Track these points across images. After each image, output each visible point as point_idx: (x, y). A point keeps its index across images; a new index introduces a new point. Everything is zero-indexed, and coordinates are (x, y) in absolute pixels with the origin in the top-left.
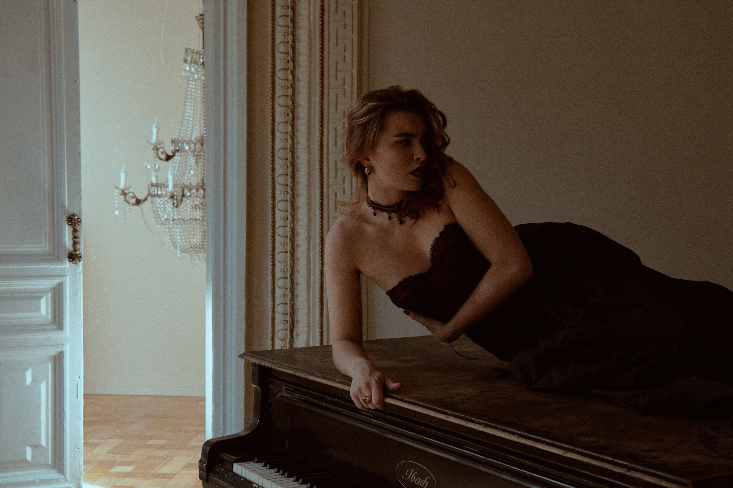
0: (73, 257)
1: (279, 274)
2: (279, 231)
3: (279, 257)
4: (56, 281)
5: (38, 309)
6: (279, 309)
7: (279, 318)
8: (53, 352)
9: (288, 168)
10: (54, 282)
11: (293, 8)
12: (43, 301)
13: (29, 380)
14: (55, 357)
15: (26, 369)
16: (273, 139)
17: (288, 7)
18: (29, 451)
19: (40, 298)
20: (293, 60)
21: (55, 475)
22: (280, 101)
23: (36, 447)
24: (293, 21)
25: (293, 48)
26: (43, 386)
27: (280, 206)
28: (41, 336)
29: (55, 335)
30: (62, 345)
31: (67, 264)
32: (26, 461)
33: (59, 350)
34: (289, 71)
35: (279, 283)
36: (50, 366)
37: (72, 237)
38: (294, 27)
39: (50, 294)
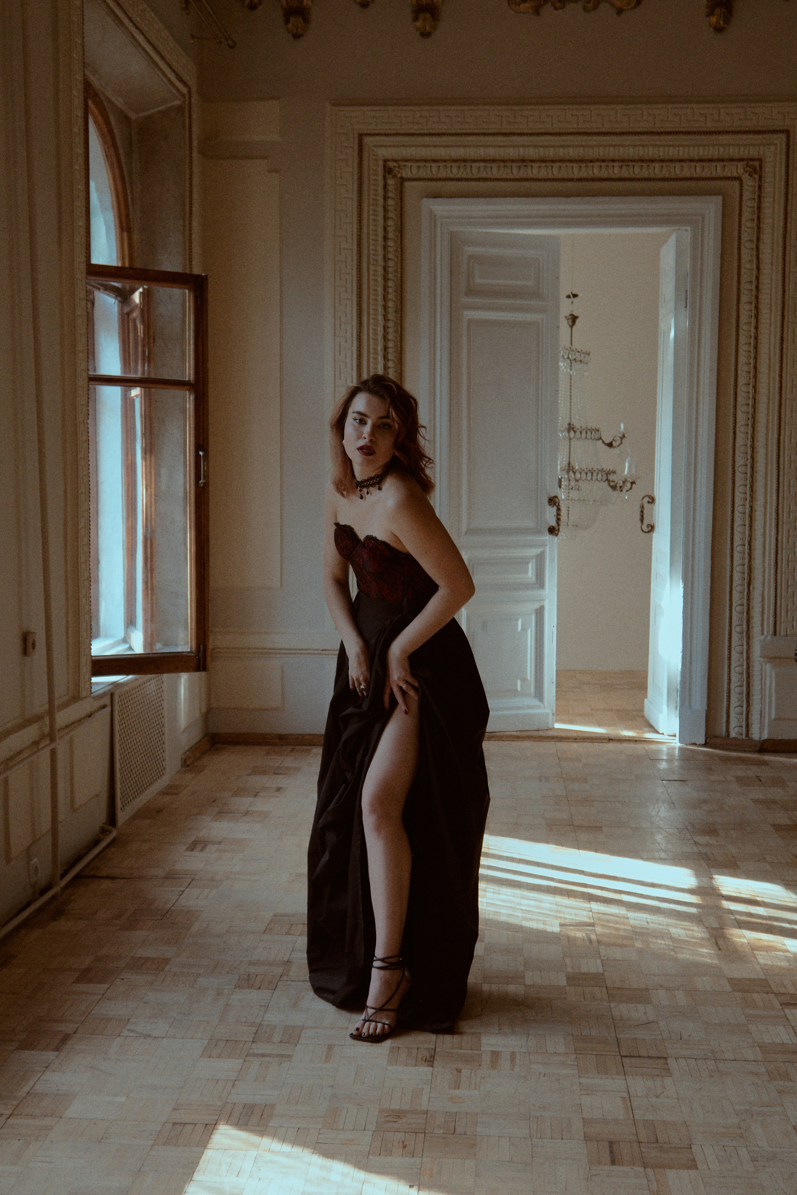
0: (552, 531)
1: (737, 541)
2: (738, 509)
3: (738, 529)
4: (541, 549)
5: (526, 572)
6: (737, 569)
7: (737, 576)
8: (537, 606)
9: (747, 460)
10: (538, 551)
11: (756, 338)
12: (530, 565)
13: (520, 628)
14: (536, 610)
15: (517, 620)
16: (735, 438)
17: (751, 337)
18: (519, 682)
19: (528, 563)
20: (755, 377)
21: (536, 702)
22: (741, 409)
23: (524, 680)
24: (756, 347)
25: (755, 368)
26: (529, 632)
27: (739, 490)
28: (529, 593)
29: (537, 593)
30: (543, 600)
31: (547, 537)
32: (517, 690)
33: (542, 604)
34: (751, 386)
35: (737, 549)
36: (533, 618)
37: (556, 514)
38: (756, 352)
39: (534, 561)
